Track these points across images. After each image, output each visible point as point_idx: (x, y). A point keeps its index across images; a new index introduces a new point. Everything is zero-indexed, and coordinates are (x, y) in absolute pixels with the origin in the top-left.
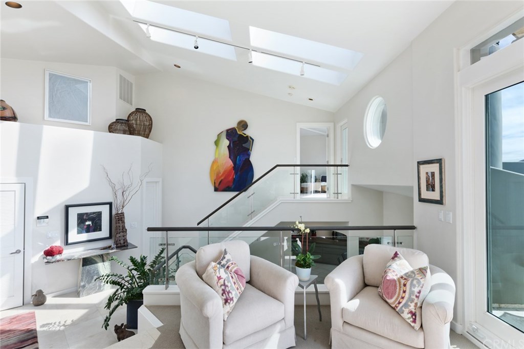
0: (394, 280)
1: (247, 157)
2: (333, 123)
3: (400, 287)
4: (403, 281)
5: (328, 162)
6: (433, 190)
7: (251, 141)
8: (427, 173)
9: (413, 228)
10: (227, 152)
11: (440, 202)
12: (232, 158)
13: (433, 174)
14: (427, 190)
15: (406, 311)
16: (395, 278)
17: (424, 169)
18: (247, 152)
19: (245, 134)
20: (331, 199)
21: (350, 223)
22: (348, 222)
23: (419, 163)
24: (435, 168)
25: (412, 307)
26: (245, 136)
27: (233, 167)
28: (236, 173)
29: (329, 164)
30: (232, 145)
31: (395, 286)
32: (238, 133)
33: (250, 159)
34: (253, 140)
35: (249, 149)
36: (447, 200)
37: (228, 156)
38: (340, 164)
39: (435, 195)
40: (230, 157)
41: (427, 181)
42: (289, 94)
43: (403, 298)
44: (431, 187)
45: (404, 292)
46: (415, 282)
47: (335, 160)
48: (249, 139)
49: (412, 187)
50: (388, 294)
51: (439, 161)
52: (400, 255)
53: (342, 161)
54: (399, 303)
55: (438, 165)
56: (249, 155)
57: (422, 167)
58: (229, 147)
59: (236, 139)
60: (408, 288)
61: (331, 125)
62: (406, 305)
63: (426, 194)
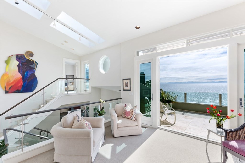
0: (130, 111)
1: (33, 72)
2: (80, 61)
3: (131, 112)
4: (132, 111)
5: (77, 77)
6: (128, 87)
7: (36, 64)
8: (126, 82)
9: (121, 98)
10: (17, 69)
11: (130, 90)
12: (21, 72)
13: (128, 83)
14: (126, 87)
15: (133, 117)
16: (129, 110)
17: (125, 81)
18: (33, 70)
19: (32, 60)
20: (79, 93)
21: (91, 101)
22: (90, 101)
23: (123, 79)
24: (128, 81)
25: (135, 116)
26: (31, 60)
27: (22, 78)
28: (24, 82)
29: (78, 78)
30: (21, 64)
31: (130, 112)
32: (26, 58)
33: (35, 74)
34: (37, 64)
35: (34, 68)
36: (131, 89)
37: (18, 71)
38: (83, 78)
39: (128, 88)
40: (19, 72)
41: (126, 85)
42: (62, 44)
43: (132, 115)
44: (127, 86)
45: (133, 113)
46: (135, 110)
47: (80, 77)
48: (35, 62)
49: (120, 87)
50: (128, 115)
51: (130, 79)
52: (127, 105)
53: (84, 77)
54: (132, 116)
55: (129, 80)
56: (34, 72)
57: (124, 80)
58: (18, 66)
59: (24, 61)
60: (133, 112)
61: (79, 62)
62: (133, 116)
63: (125, 88)
